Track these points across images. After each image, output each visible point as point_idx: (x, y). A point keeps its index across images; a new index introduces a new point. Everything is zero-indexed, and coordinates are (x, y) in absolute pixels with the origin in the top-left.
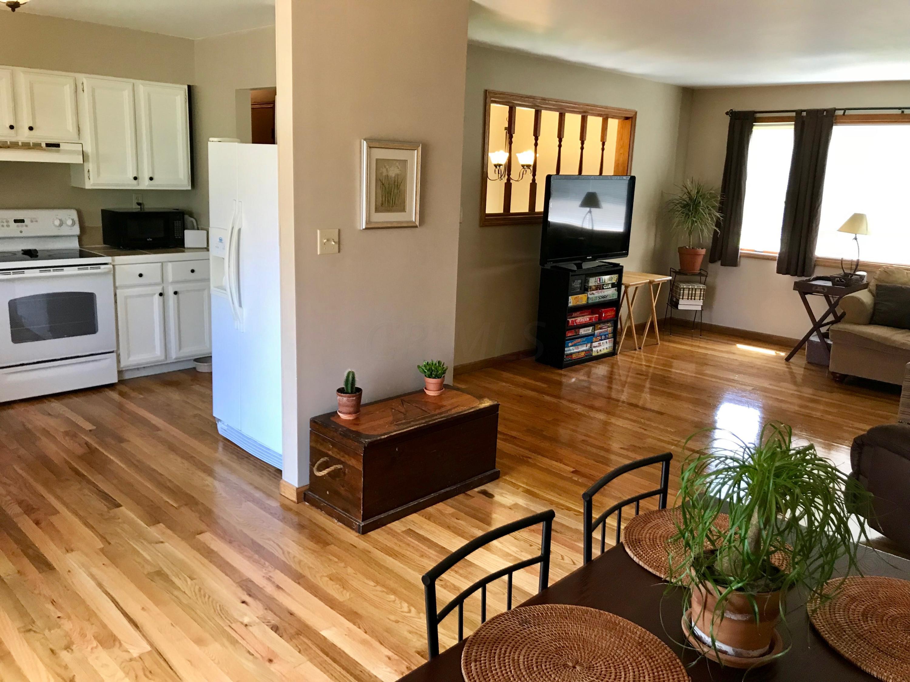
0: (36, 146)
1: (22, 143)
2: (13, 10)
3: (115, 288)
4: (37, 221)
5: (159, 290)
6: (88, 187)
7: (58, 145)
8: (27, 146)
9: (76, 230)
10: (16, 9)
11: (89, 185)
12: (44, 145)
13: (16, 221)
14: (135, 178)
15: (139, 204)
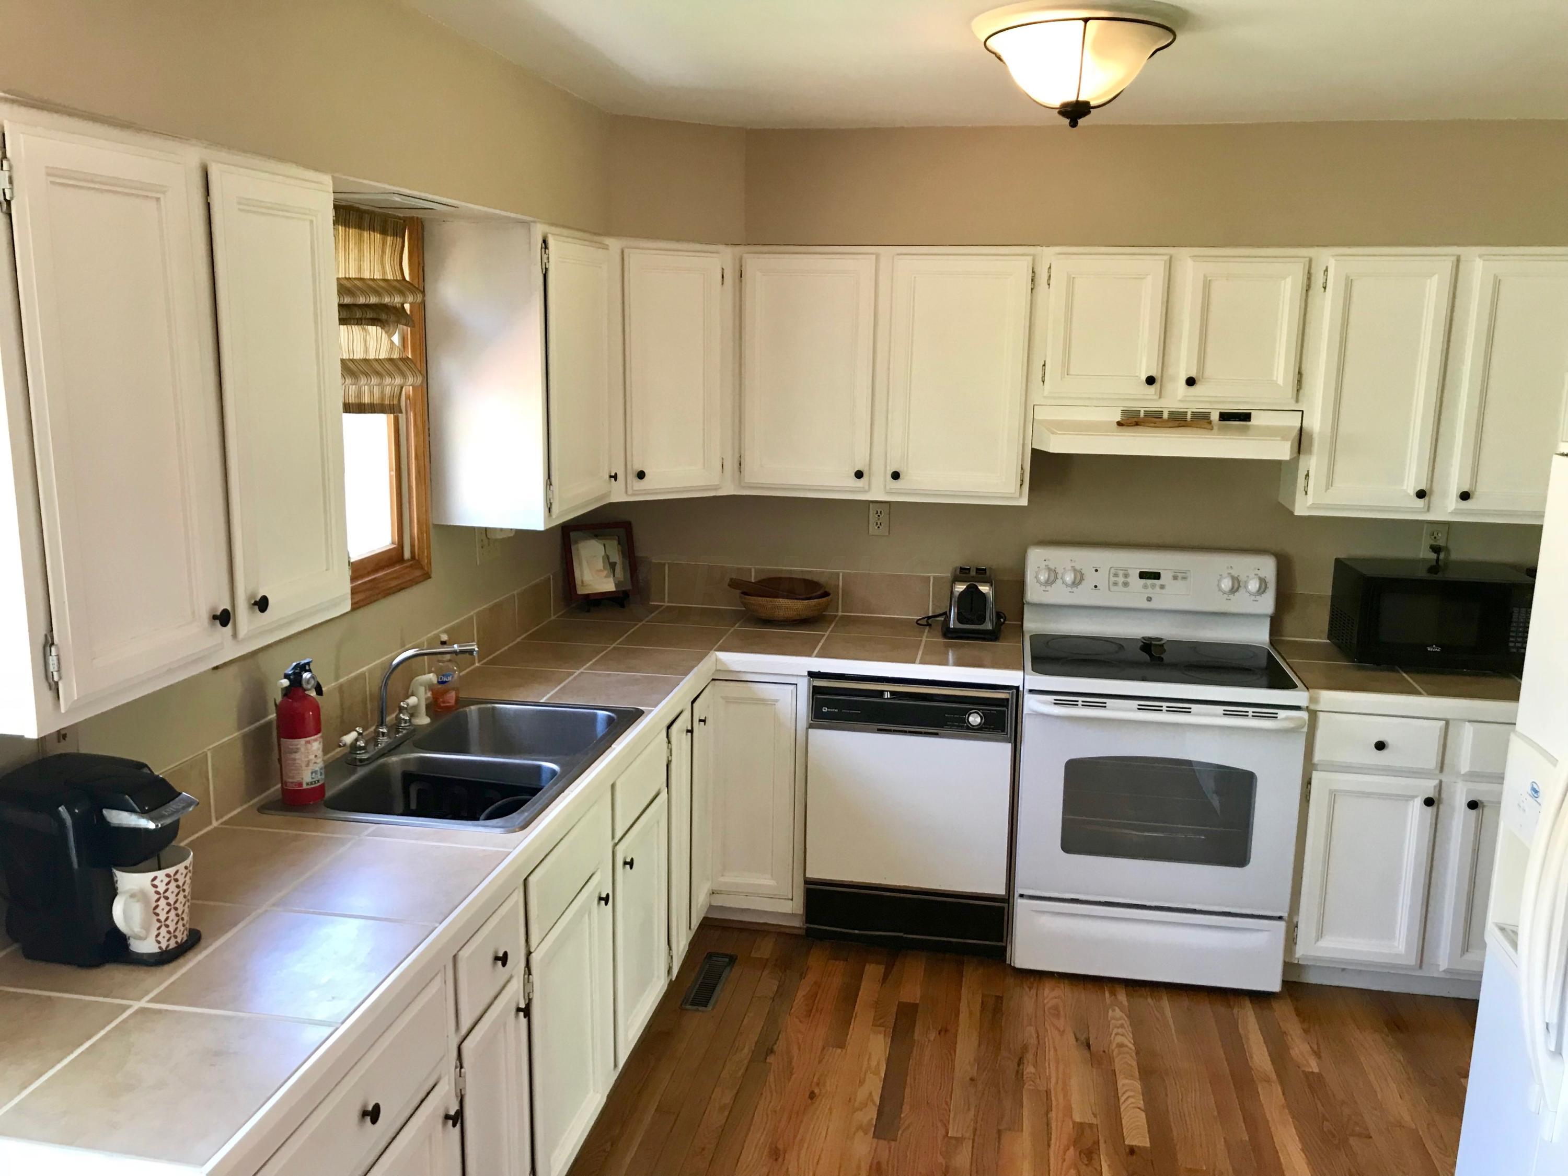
0: (1200, 420)
1: (1171, 413)
2: (1074, 124)
3: (1309, 766)
4: (1184, 578)
5: (1428, 788)
6: (1298, 512)
7: (1246, 417)
8: (1178, 421)
9: (1267, 604)
10: (1081, 122)
11: (1303, 506)
12: (1215, 417)
13: (1143, 575)
14: (1421, 494)
15: (1436, 549)
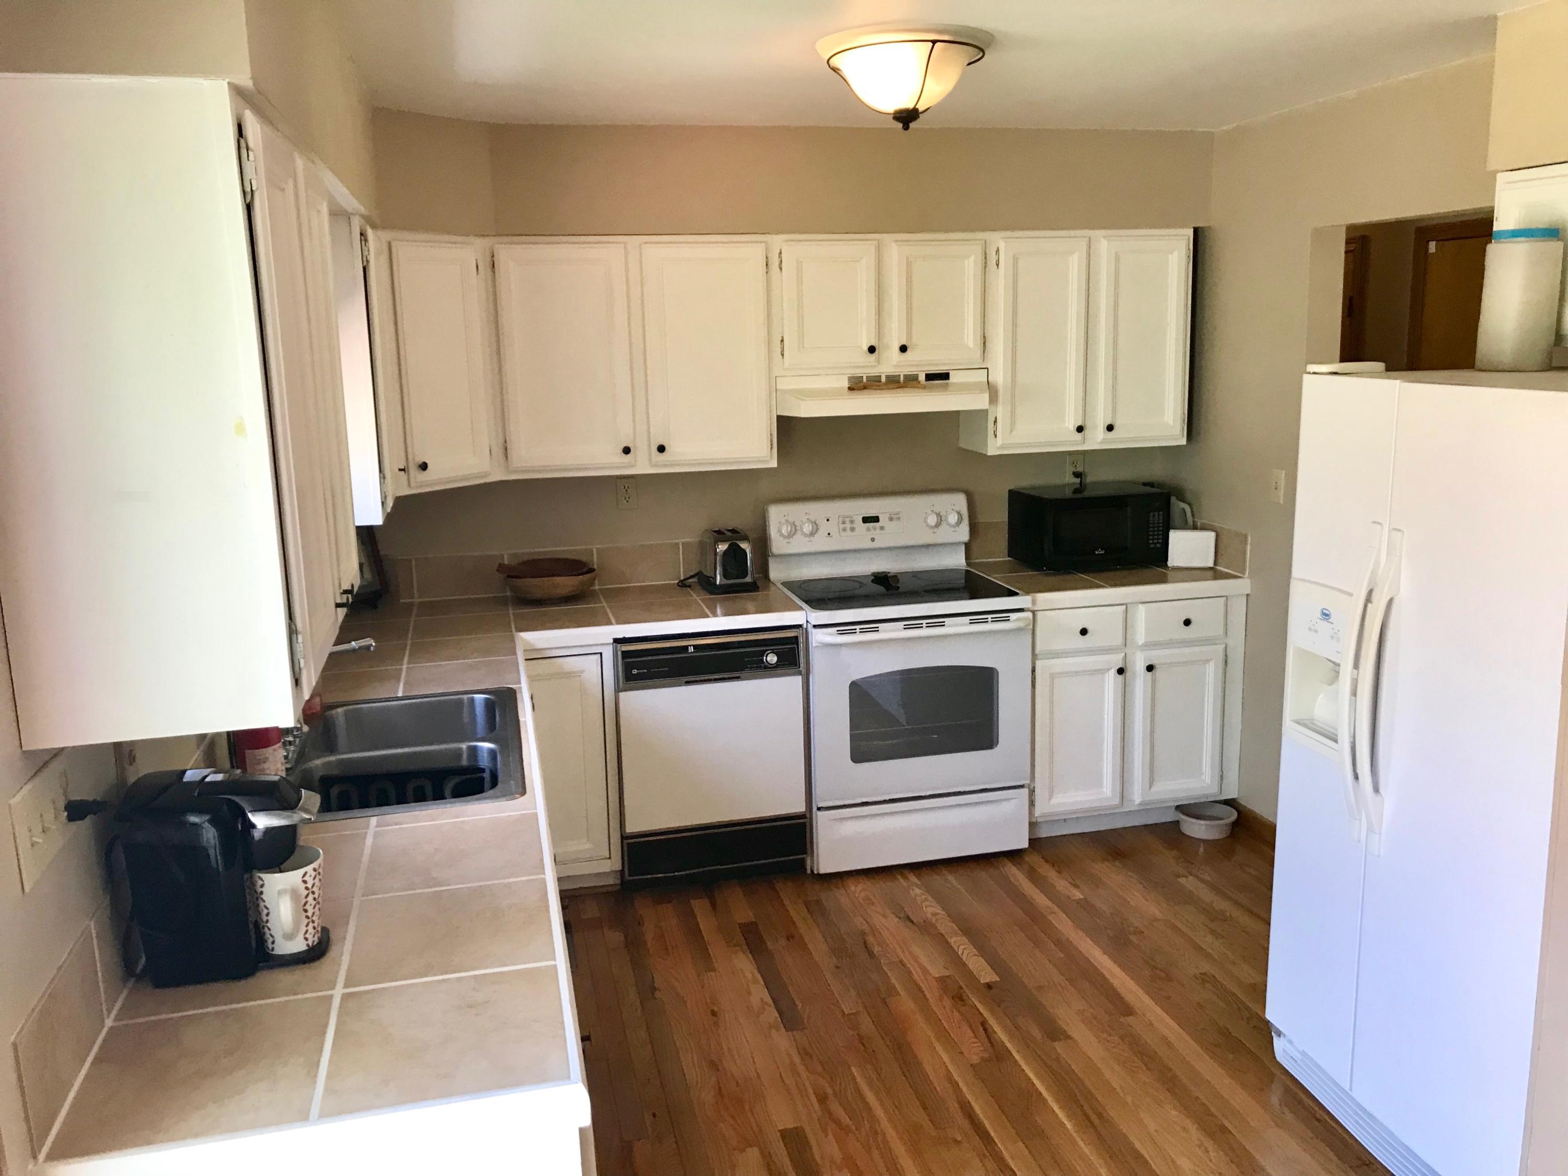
0: (909, 382)
1: (887, 377)
2: (906, 127)
3: (1034, 656)
4: (899, 519)
5: (1117, 660)
6: (990, 452)
7: (945, 376)
8: (894, 383)
9: (963, 534)
10: (912, 125)
11: (994, 448)
12: (922, 378)
13: (866, 520)
14: (1080, 429)
15: (1077, 475)
